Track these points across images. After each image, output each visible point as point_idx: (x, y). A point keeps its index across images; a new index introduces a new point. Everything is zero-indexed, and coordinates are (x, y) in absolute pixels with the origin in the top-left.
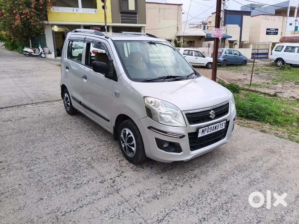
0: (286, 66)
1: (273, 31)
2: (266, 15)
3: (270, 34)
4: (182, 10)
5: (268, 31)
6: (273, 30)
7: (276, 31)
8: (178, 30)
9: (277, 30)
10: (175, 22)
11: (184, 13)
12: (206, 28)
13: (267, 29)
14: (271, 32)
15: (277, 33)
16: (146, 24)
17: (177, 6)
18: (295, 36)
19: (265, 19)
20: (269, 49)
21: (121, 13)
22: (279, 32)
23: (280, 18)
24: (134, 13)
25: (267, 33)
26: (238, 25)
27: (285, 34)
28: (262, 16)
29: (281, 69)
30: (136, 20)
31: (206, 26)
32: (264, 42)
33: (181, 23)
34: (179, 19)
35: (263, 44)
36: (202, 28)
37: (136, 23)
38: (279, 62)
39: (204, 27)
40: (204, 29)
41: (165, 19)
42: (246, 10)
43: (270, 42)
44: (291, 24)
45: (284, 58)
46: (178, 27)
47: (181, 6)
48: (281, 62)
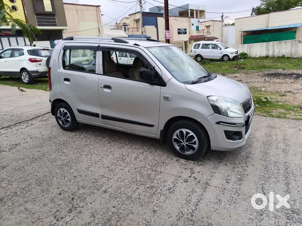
0: (206, 61)
1: (183, 31)
2: (176, 16)
3: (181, 34)
4: (100, 12)
5: (179, 31)
6: (182, 29)
7: (185, 31)
8: (99, 32)
9: (186, 29)
10: (95, 25)
11: (103, 15)
12: (127, 29)
13: (178, 29)
14: (181, 32)
15: (185, 33)
16: (67, 26)
17: (96, 7)
18: (200, 35)
19: (176, 20)
20: (183, 47)
21: (37, 14)
22: (188, 31)
23: (186, 19)
24: (52, 15)
25: (179, 33)
26: (154, 26)
27: (192, 33)
28: (172, 17)
29: (203, 64)
30: (55, 22)
31: (127, 27)
32: (178, 41)
33: (102, 25)
34: (99, 21)
35: (177, 42)
36: (122, 29)
37: (56, 25)
38: (198, 57)
39: (125, 28)
40: (125, 30)
41: (84, 21)
42: (154, 12)
43: (183, 41)
44: (193, 25)
45: (202, 54)
46: (99, 29)
47: (99, 7)
48: (200, 58)
